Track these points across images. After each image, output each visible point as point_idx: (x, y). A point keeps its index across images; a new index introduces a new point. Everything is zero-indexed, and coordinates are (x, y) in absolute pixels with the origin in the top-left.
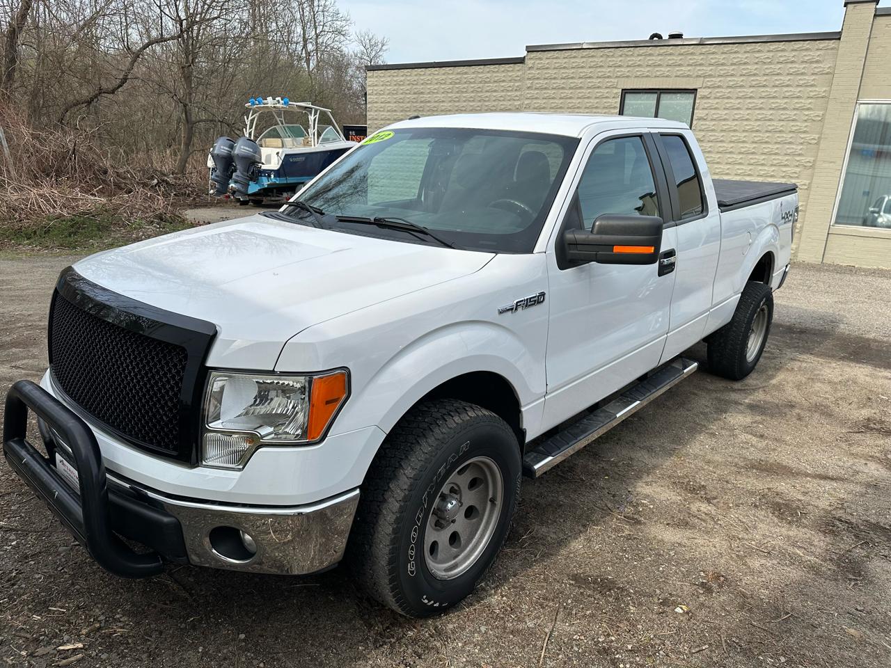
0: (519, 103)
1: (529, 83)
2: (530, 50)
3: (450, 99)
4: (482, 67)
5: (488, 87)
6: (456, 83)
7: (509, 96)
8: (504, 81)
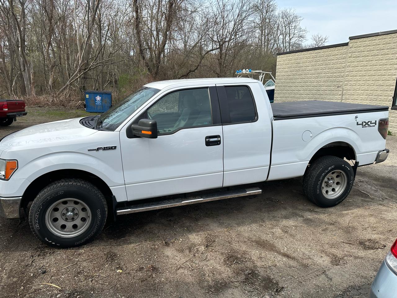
0: (344, 65)
1: (350, 55)
2: (351, 38)
3: (311, 65)
4: (327, 49)
5: (329, 58)
6: (315, 58)
7: (340, 62)
8: (337, 55)
